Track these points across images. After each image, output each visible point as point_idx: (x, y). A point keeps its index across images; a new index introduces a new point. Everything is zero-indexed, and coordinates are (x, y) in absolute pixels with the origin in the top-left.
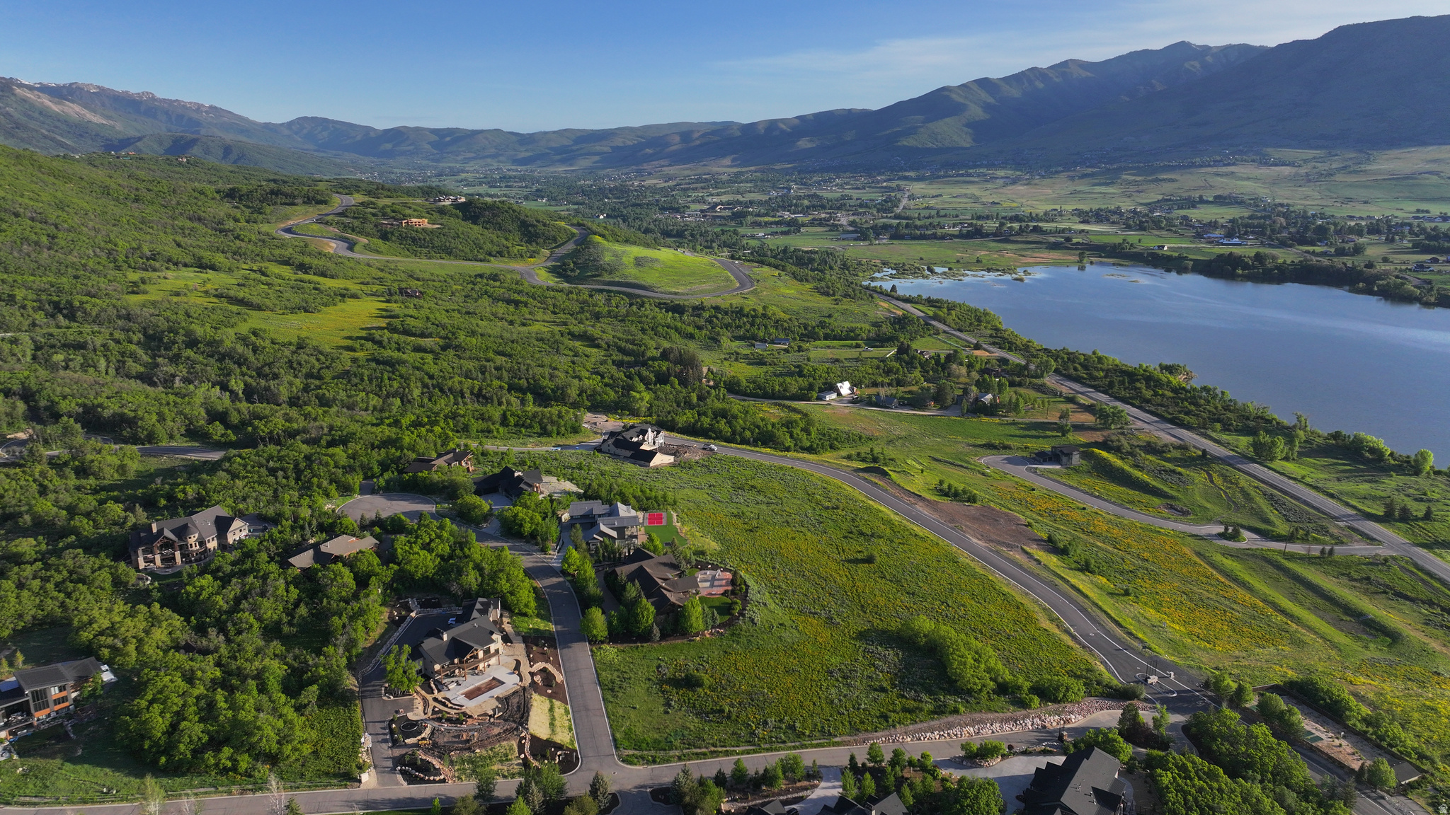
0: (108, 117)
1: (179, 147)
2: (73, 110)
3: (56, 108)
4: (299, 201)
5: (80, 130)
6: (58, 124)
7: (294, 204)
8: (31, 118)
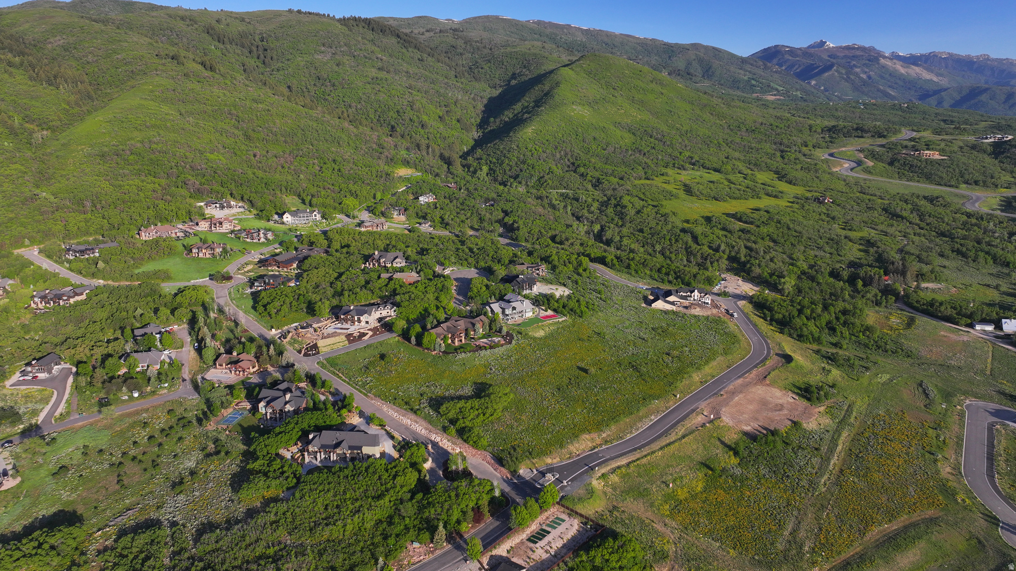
0: (938, 75)
1: (971, 96)
2: (915, 71)
3: (903, 71)
4: (869, 135)
5: (909, 84)
6: (898, 81)
7: (862, 137)
8: (882, 77)
